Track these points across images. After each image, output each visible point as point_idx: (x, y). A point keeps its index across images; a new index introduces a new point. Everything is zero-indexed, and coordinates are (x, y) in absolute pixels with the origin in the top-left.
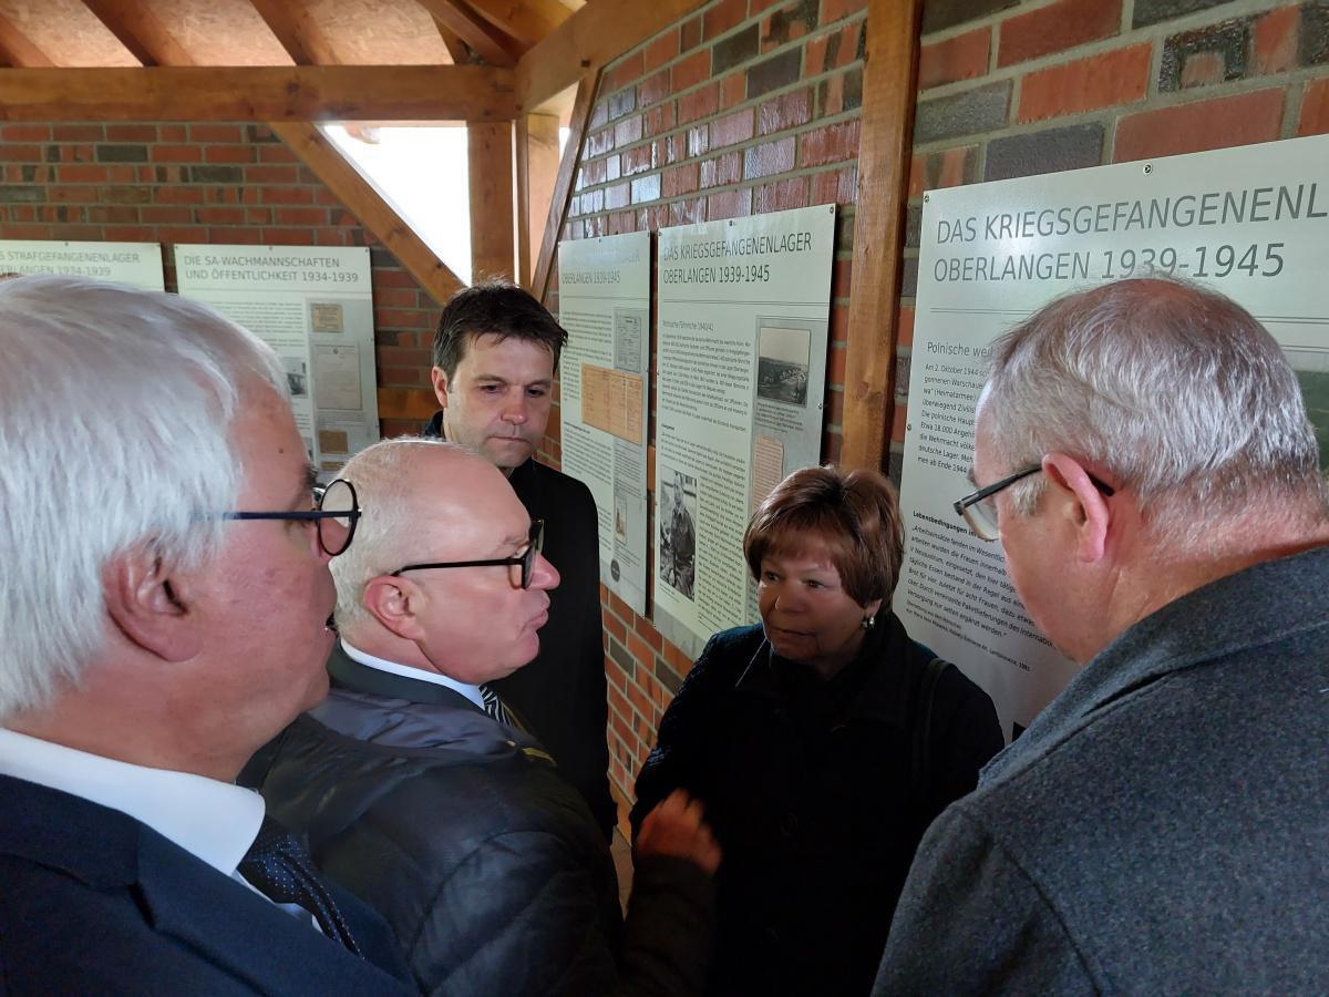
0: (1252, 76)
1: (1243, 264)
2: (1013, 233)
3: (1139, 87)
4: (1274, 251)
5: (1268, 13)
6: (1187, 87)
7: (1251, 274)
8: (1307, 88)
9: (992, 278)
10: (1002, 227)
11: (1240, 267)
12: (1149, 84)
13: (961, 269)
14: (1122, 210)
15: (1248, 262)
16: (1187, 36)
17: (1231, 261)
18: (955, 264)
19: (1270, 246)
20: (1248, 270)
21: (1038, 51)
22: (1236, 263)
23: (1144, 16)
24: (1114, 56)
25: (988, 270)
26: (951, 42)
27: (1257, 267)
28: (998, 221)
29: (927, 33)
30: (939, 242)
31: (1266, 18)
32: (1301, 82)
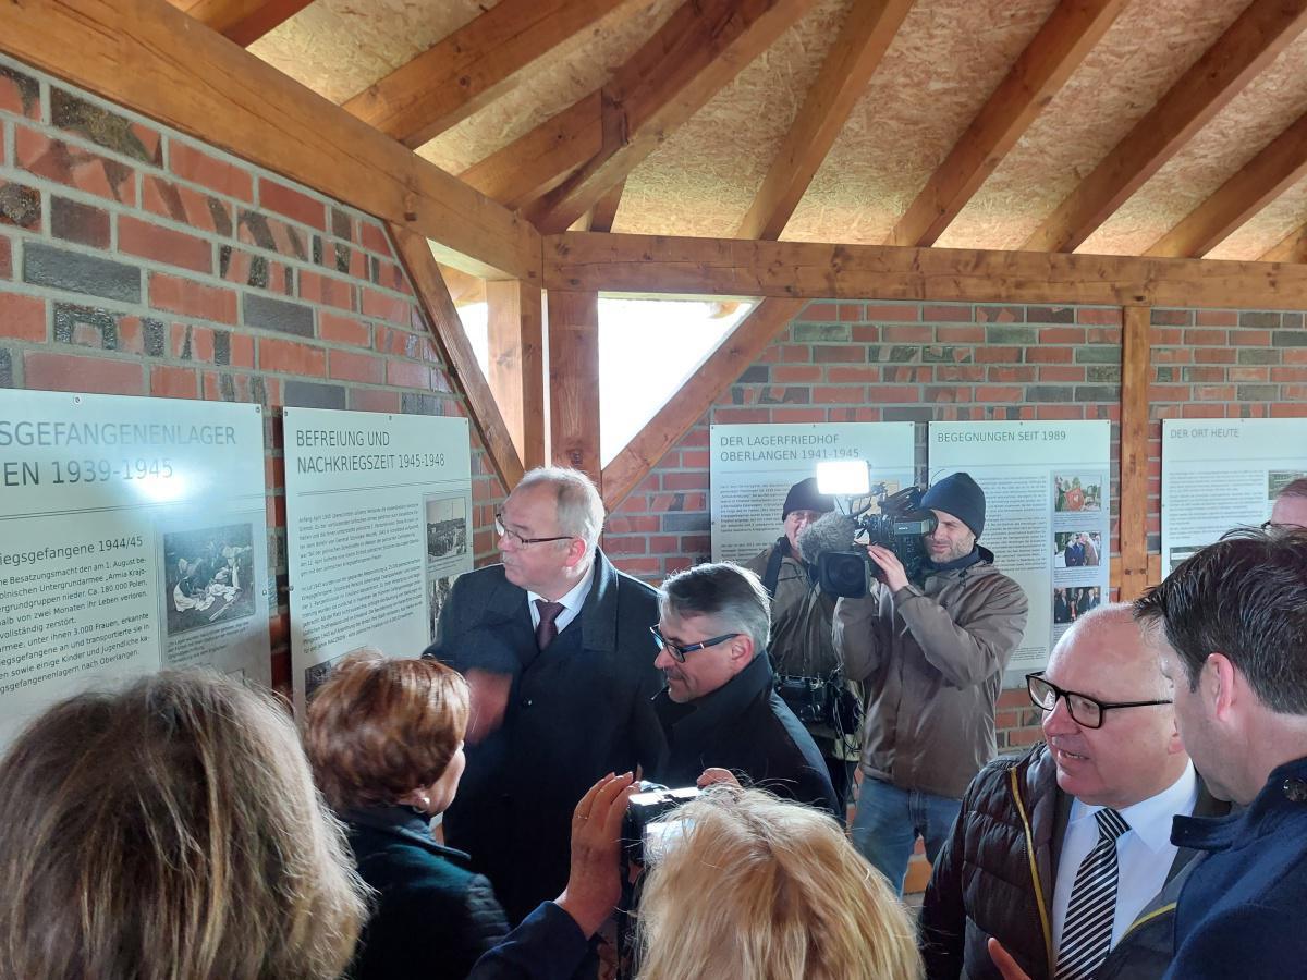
0: (121, 351)
1: (153, 471)
3: (40, 331)
4: (167, 463)
5: (124, 314)
6: (79, 345)
8: (153, 368)
11: (151, 473)
12: (47, 332)
14: (59, 428)
15: (155, 469)
16: (74, 307)
17: (145, 468)
19: (164, 460)
22: (148, 470)
23: (30, 275)
27: (160, 472)
31: (123, 317)
32: (148, 364)
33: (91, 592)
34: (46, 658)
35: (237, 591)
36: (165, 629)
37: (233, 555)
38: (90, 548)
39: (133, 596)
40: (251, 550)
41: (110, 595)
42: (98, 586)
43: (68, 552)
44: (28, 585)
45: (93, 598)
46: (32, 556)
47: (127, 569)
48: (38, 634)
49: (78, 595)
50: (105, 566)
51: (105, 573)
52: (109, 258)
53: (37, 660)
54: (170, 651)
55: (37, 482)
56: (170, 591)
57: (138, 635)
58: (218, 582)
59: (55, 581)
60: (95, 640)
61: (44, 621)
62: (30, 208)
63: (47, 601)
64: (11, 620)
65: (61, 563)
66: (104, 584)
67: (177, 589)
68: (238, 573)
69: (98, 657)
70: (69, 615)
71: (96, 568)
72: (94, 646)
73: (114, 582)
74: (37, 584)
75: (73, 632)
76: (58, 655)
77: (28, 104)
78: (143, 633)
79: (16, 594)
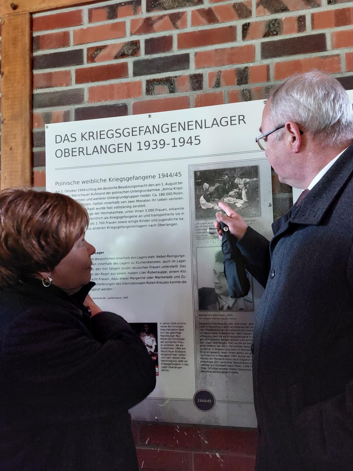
0: (178, 92)
1: (188, 142)
2: (95, 138)
3: (139, 93)
4: (197, 138)
5: (180, 76)
6: (156, 94)
7: (191, 145)
8: (195, 96)
9: (87, 154)
10: (89, 136)
11: (187, 143)
12: (142, 93)
13: (70, 152)
14: (141, 129)
15: (189, 141)
16: (154, 80)
17: (184, 141)
18: (67, 151)
19: (195, 137)
20: (190, 144)
21: (94, 80)
22: (186, 142)
23: (137, 73)
24: (127, 84)
25: (85, 152)
26: (50, 74)
27: (192, 143)
28: (88, 134)
29: (36, 69)
30: (56, 143)
31: (179, 77)
32: (193, 95)
33: (154, 195)
34: (132, 219)
35: (245, 202)
36: (194, 216)
37: (242, 183)
38: (154, 177)
39: (176, 199)
40: (257, 181)
41: (163, 197)
42: (157, 193)
43: (143, 178)
44: (126, 190)
45: (154, 198)
46: (127, 179)
47: (173, 186)
48: (129, 209)
49: (148, 196)
50: (161, 184)
51: (161, 188)
52: (173, 54)
53: (128, 219)
54: (196, 227)
55: (130, 150)
56: (197, 198)
57: (178, 217)
58: (230, 196)
59: (137, 189)
60: (155, 216)
61: (132, 204)
62: (135, 48)
63: (134, 197)
64: (118, 202)
65: (140, 182)
66: (160, 192)
67: (202, 198)
68: (246, 193)
69: (157, 223)
70: (143, 203)
71: (156, 185)
72: (155, 218)
73: (165, 192)
74: (129, 189)
75: (145, 211)
76: (138, 219)
77: (135, 10)
78: (181, 216)
79: (121, 193)
